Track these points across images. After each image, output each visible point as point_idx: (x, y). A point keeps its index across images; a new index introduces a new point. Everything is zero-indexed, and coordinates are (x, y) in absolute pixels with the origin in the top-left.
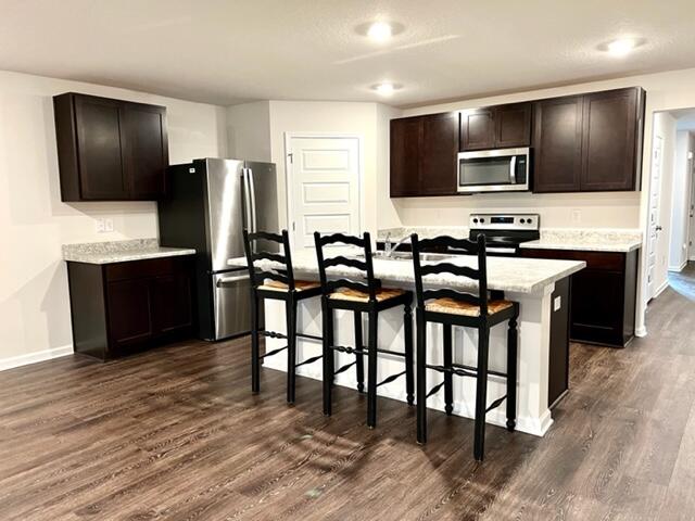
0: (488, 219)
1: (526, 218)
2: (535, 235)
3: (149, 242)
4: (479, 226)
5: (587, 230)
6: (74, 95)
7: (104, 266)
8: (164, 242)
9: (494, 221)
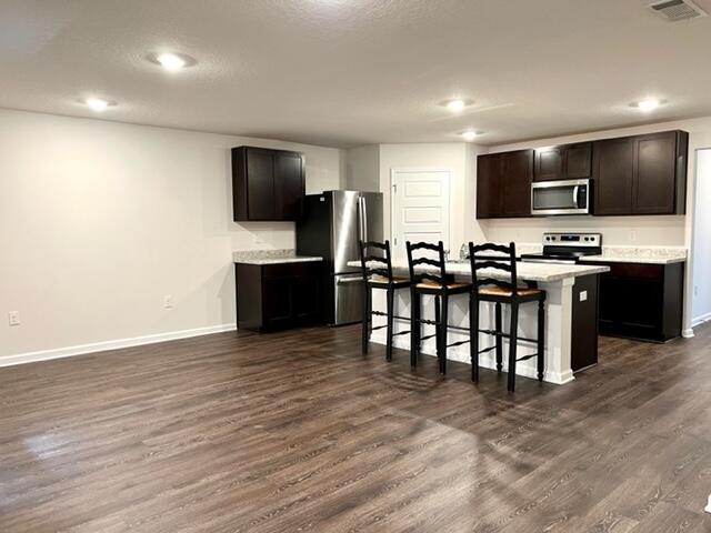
0: (559, 237)
1: (589, 237)
2: (598, 251)
3: (289, 251)
4: (551, 243)
5: (640, 247)
6: (247, 148)
7: (263, 266)
8: (299, 253)
9: (564, 238)
